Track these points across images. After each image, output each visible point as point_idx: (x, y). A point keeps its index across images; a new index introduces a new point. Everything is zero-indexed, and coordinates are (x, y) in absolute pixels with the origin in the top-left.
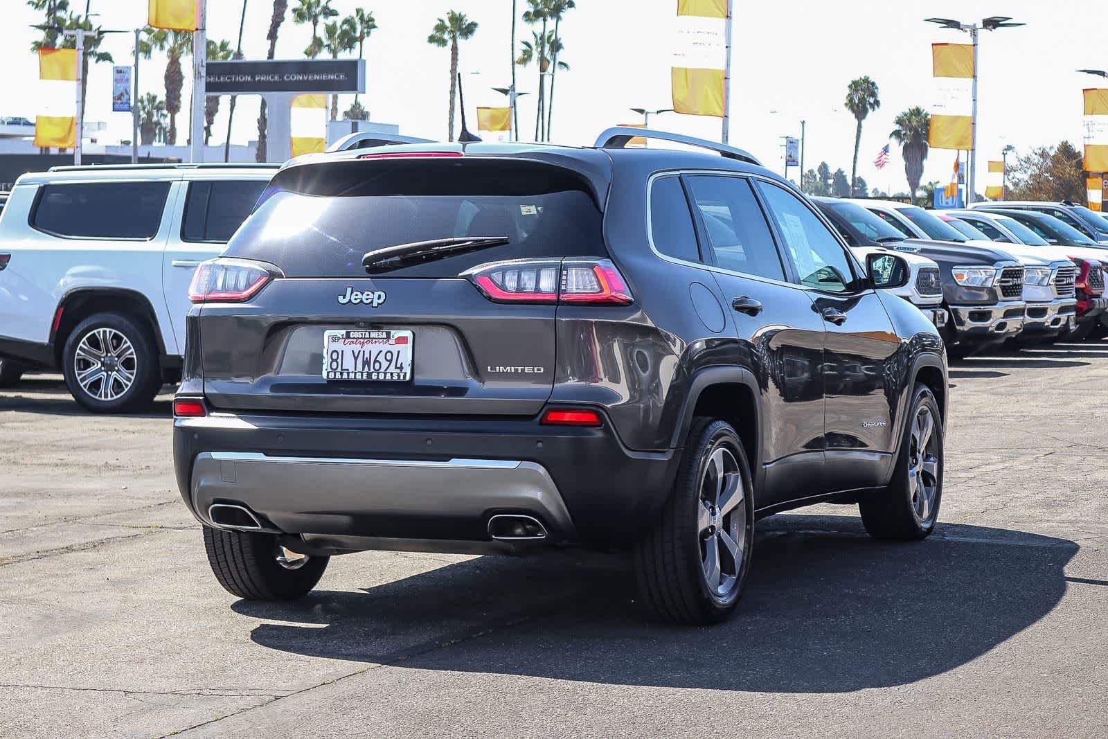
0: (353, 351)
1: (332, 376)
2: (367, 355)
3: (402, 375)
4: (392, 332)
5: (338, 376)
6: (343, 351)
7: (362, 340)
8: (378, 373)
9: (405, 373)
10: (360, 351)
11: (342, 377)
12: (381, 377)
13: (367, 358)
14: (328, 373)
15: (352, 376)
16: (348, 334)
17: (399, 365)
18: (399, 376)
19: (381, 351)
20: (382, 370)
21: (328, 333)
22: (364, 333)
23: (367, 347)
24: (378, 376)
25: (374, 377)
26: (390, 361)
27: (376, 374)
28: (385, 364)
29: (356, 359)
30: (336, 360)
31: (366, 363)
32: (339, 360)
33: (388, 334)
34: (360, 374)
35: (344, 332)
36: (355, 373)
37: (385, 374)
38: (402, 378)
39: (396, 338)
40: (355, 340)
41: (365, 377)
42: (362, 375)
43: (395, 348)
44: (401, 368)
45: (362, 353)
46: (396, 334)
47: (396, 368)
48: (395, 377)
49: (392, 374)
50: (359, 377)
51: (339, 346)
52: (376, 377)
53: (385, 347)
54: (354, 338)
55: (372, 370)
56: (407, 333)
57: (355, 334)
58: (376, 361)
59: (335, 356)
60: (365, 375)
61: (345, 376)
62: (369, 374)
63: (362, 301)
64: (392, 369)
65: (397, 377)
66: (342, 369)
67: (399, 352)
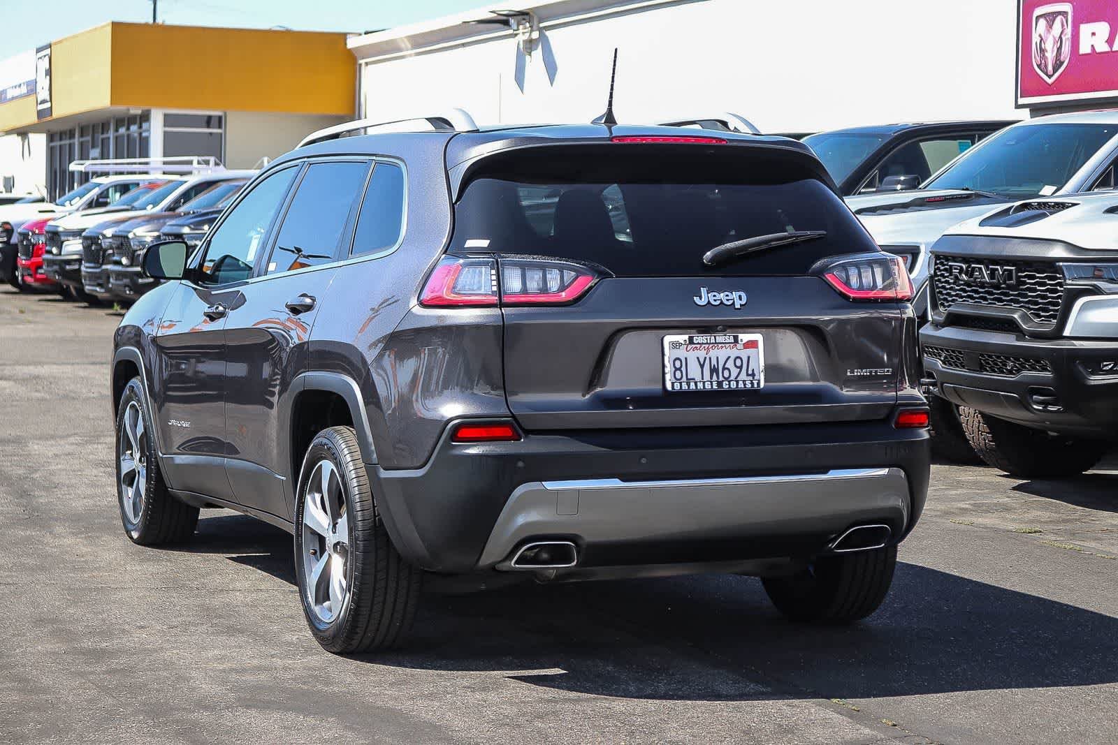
0: (698, 358)
1: (677, 387)
2: (714, 362)
3: (755, 382)
4: (741, 336)
5: (685, 387)
6: (686, 359)
7: (707, 346)
8: (729, 382)
9: (759, 381)
10: (705, 358)
11: (689, 387)
12: (733, 385)
13: (714, 366)
14: (673, 384)
15: (700, 386)
16: (691, 340)
17: (750, 372)
18: (752, 384)
19: (729, 357)
20: (732, 378)
21: (669, 339)
22: (709, 338)
23: (713, 353)
24: (729, 384)
25: (725, 386)
26: (741, 368)
27: (727, 383)
28: (735, 372)
29: (702, 366)
30: (680, 369)
31: (714, 370)
32: (683, 369)
33: (736, 338)
34: (709, 383)
35: (686, 337)
36: (704, 382)
37: (737, 382)
38: (756, 386)
39: (744, 342)
40: (698, 346)
41: (715, 387)
42: (712, 384)
43: (744, 354)
44: (753, 375)
45: (707, 361)
46: (745, 337)
47: (748, 375)
48: (749, 386)
49: (744, 381)
50: (708, 386)
51: (681, 353)
52: (727, 386)
53: (734, 353)
54: (698, 343)
55: (721, 379)
56: (757, 337)
57: (699, 339)
58: (724, 368)
59: (678, 364)
60: (715, 384)
61: (692, 386)
62: (720, 384)
63: (722, 303)
64: (743, 376)
65: (750, 386)
66: (687, 379)
67: (749, 358)
